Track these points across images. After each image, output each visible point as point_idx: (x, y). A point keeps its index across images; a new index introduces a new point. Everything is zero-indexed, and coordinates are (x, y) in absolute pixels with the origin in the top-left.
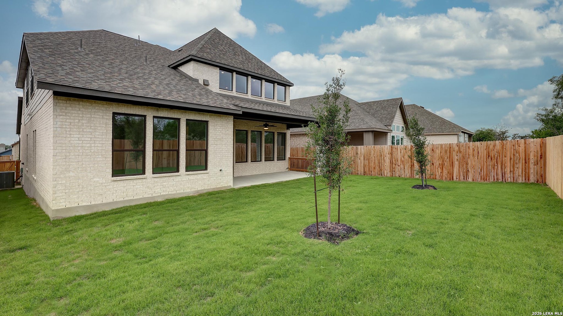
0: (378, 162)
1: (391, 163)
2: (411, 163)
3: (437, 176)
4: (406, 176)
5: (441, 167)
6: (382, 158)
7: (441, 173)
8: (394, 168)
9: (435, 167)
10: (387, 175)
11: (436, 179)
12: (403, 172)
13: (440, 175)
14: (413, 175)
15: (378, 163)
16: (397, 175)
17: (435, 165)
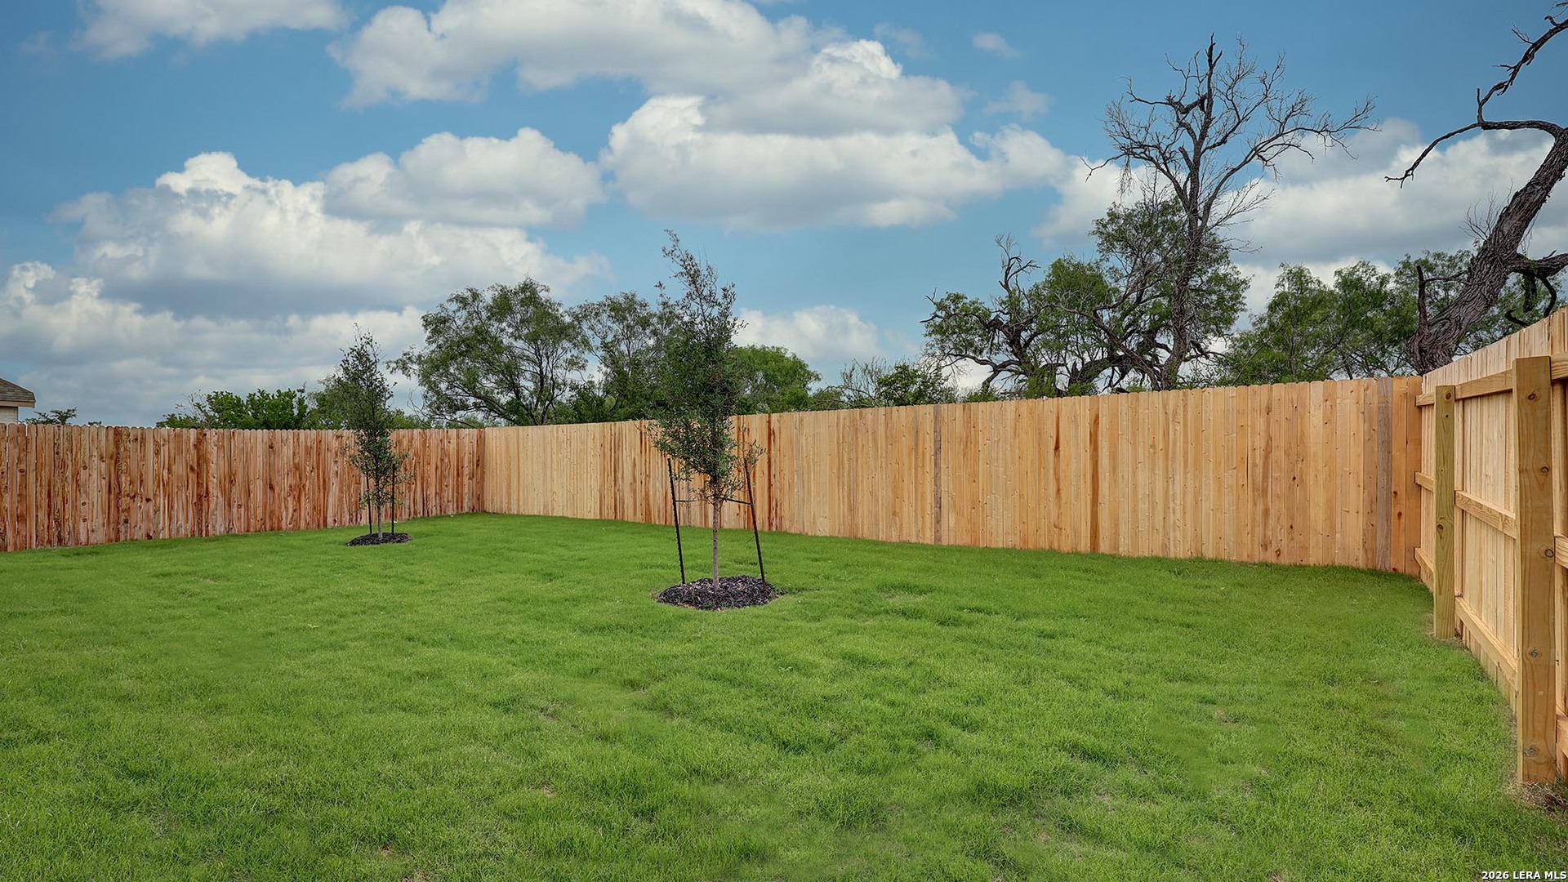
0: (45, 492)
1: (113, 490)
2: (198, 487)
3: (284, 519)
4: (178, 531)
5: (296, 493)
6: (69, 474)
7: (295, 511)
8: (128, 510)
9: (279, 495)
10: (92, 540)
11: (280, 528)
12: (163, 519)
13: (292, 518)
14: (204, 528)
15: (44, 495)
16: (139, 534)
17: (277, 489)
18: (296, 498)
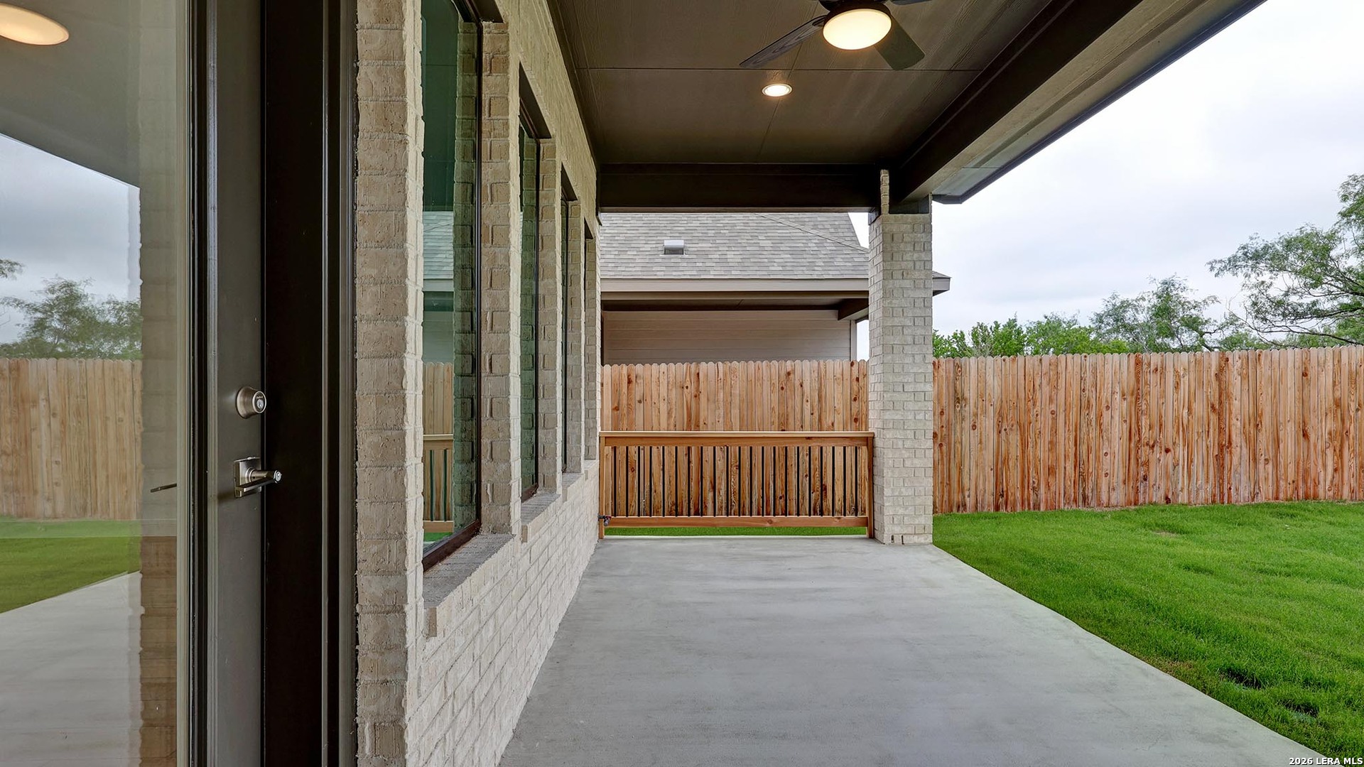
0: (1072, 438)
1: (1133, 434)
2: (1220, 432)
3: (1322, 483)
4: (1198, 494)
5: (1337, 444)
6: (1093, 416)
7: (1336, 470)
8: (1147, 463)
9: (1315, 446)
10: (1113, 501)
11: (1316, 497)
12: (1182, 481)
13: (1332, 482)
14: (1226, 491)
15: (1072, 443)
16: (1158, 496)
17: (1312, 437)
18: (1337, 451)
